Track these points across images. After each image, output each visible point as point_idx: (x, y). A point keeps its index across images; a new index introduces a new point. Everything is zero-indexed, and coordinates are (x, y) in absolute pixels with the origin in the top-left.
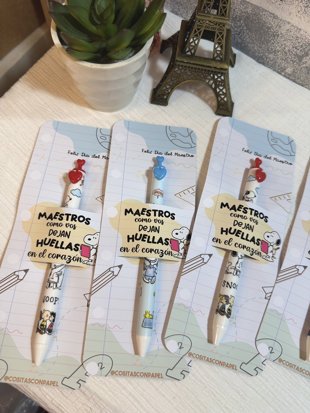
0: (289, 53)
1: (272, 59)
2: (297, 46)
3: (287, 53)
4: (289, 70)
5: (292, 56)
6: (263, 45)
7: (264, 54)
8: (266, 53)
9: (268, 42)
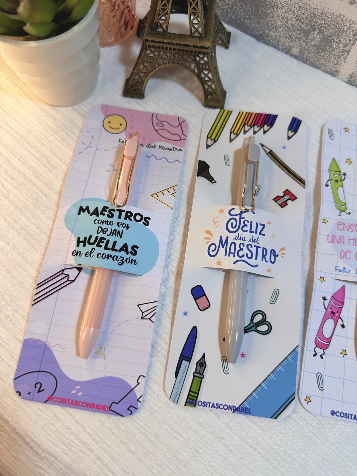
0: (293, 29)
1: (274, 37)
2: (301, 19)
3: (290, 29)
4: (295, 51)
5: (296, 32)
6: (261, 20)
7: (264, 32)
8: (266, 30)
9: (267, 15)
